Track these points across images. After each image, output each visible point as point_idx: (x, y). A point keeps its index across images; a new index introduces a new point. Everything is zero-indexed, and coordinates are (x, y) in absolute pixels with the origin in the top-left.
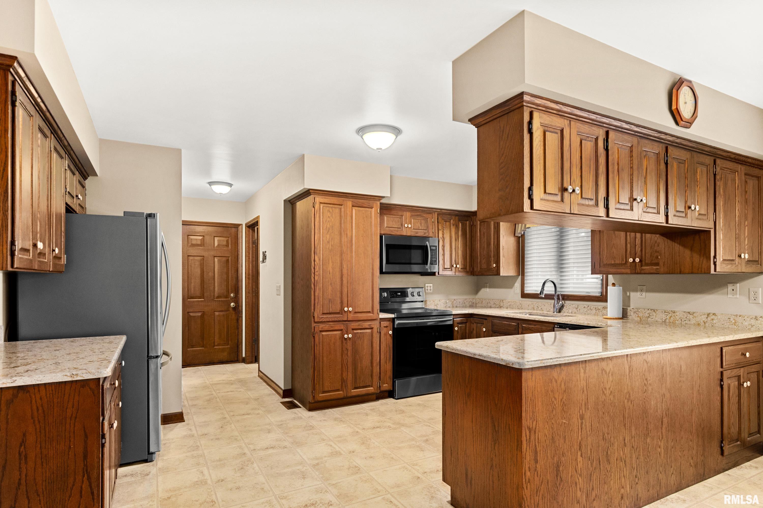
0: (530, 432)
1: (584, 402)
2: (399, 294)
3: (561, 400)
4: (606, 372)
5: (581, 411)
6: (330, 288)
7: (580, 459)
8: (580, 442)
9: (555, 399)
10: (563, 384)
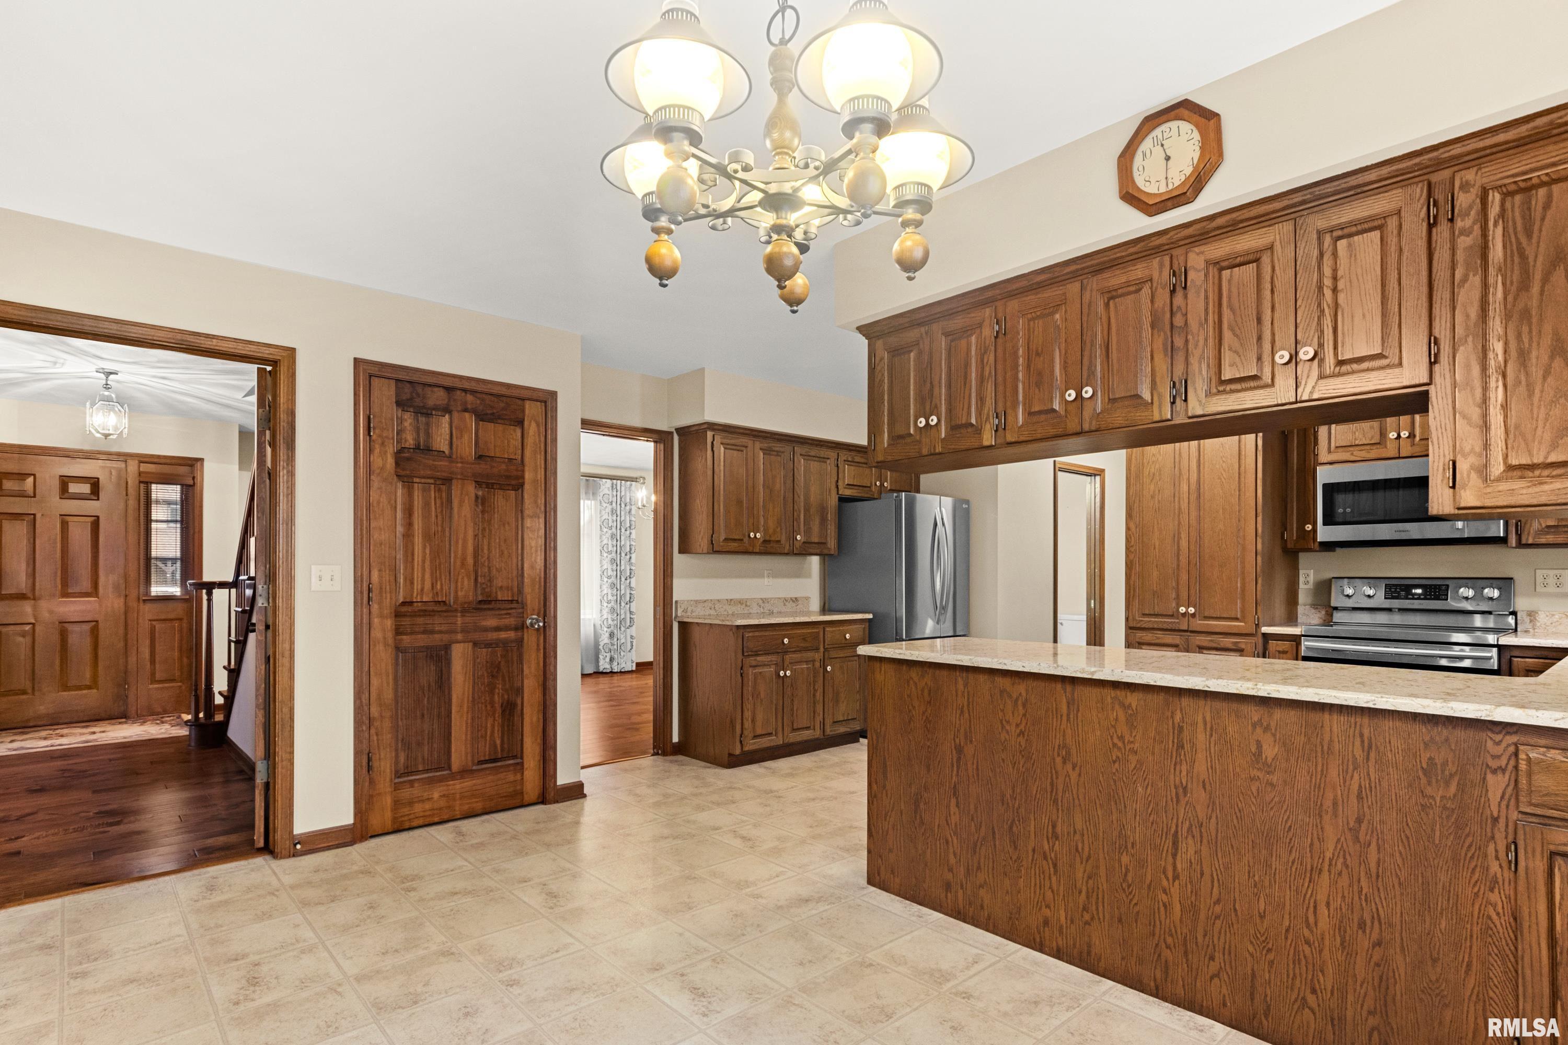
0: (878, 737)
1: (962, 730)
2: (1419, 591)
3: (924, 713)
4: (1010, 696)
5: (957, 741)
6: (1155, 573)
7: (953, 809)
8: (955, 786)
9: (914, 707)
10: (926, 692)
